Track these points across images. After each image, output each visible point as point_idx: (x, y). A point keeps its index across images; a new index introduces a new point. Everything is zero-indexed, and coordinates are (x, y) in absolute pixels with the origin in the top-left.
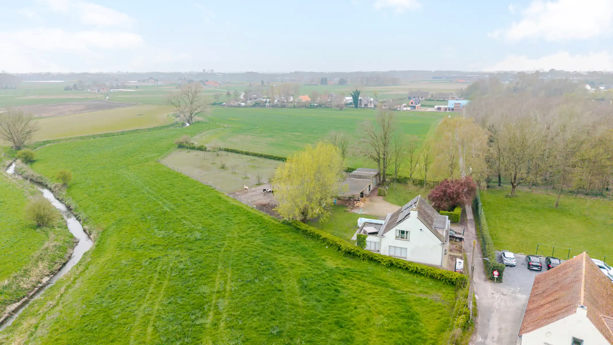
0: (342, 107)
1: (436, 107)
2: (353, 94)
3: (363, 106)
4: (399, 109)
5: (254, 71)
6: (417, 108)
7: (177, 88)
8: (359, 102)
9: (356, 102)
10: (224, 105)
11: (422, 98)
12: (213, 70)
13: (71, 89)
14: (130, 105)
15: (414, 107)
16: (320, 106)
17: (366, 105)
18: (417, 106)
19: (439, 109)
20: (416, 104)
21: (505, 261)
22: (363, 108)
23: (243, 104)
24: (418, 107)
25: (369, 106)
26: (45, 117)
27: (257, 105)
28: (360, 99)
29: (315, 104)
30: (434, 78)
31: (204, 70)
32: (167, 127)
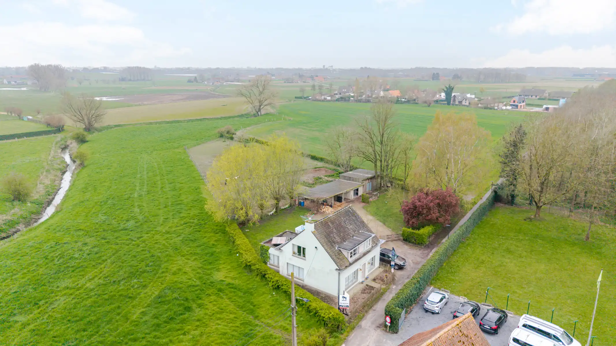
0: (430, 104)
1: (545, 106)
2: (446, 90)
3: (457, 103)
4: (496, 108)
5: (368, 67)
6: (519, 107)
7: (285, 82)
8: (452, 99)
9: (449, 100)
10: (310, 99)
11: (536, 97)
12: (332, 66)
13: (192, 82)
14: (224, 97)
15: (517, 106)
16: (408, 102)
17: (460, 102)
18: (519, 105)
19: (547, 109)
20: (520, 103)
21: (425, 305)
22: (457, 105)
23: (329, 98)
24: (521, 106)
25: (464, 103)
26: (145, 105)
27: (342, 99)
28: (454, 96)
29: (403, 100)
30: (574, 75)
31: (324, 66)
32: (233, 117)
